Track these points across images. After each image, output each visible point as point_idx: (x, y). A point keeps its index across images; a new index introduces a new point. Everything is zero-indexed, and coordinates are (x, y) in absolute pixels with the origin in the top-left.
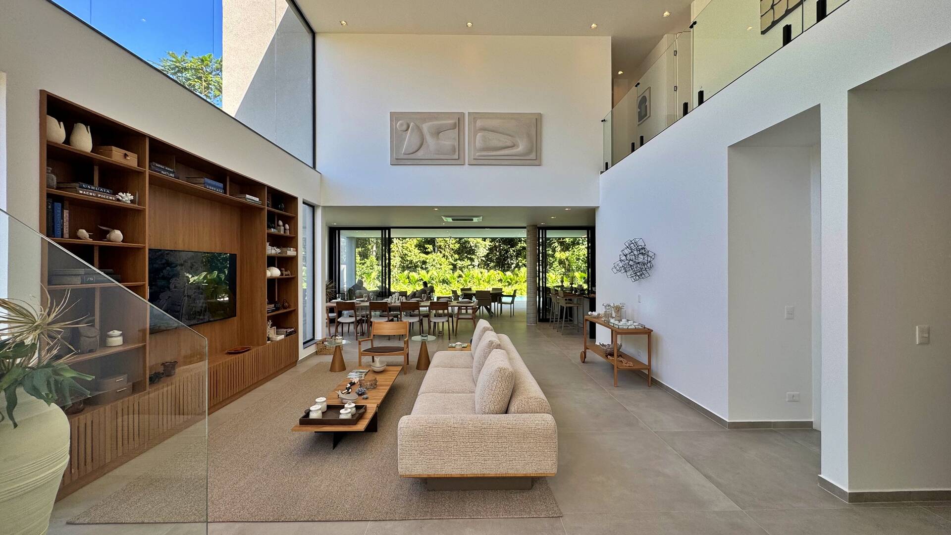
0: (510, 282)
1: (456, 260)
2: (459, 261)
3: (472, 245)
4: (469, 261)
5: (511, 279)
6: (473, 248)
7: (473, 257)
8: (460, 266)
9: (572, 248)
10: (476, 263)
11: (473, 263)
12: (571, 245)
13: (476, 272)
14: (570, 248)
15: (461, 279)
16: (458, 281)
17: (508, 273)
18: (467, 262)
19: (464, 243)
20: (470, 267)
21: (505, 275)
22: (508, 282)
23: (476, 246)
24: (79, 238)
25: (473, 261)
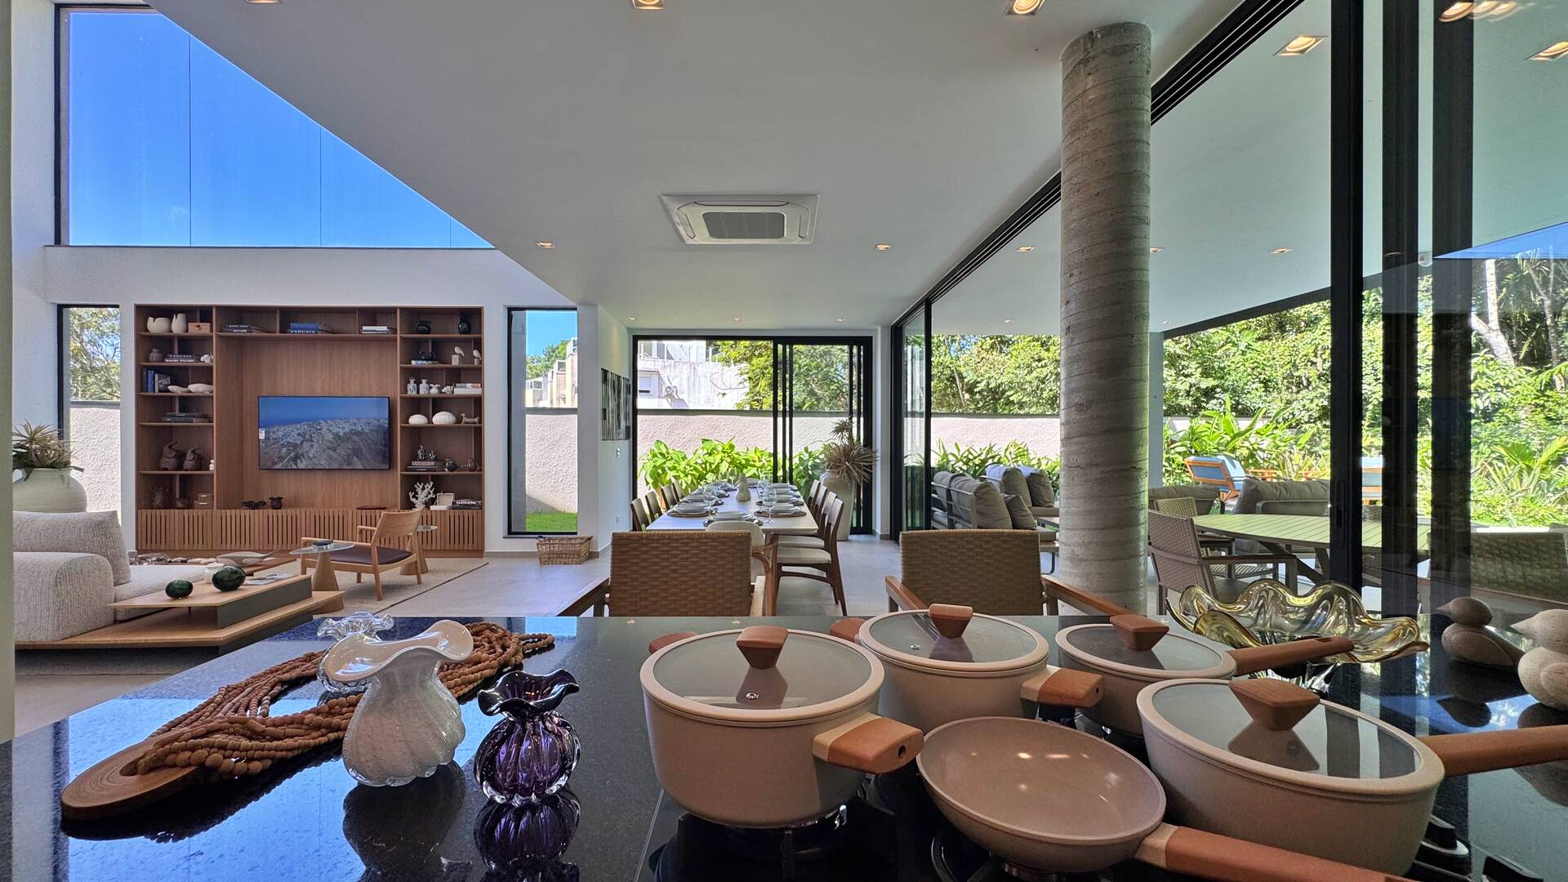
24: (169, 391)
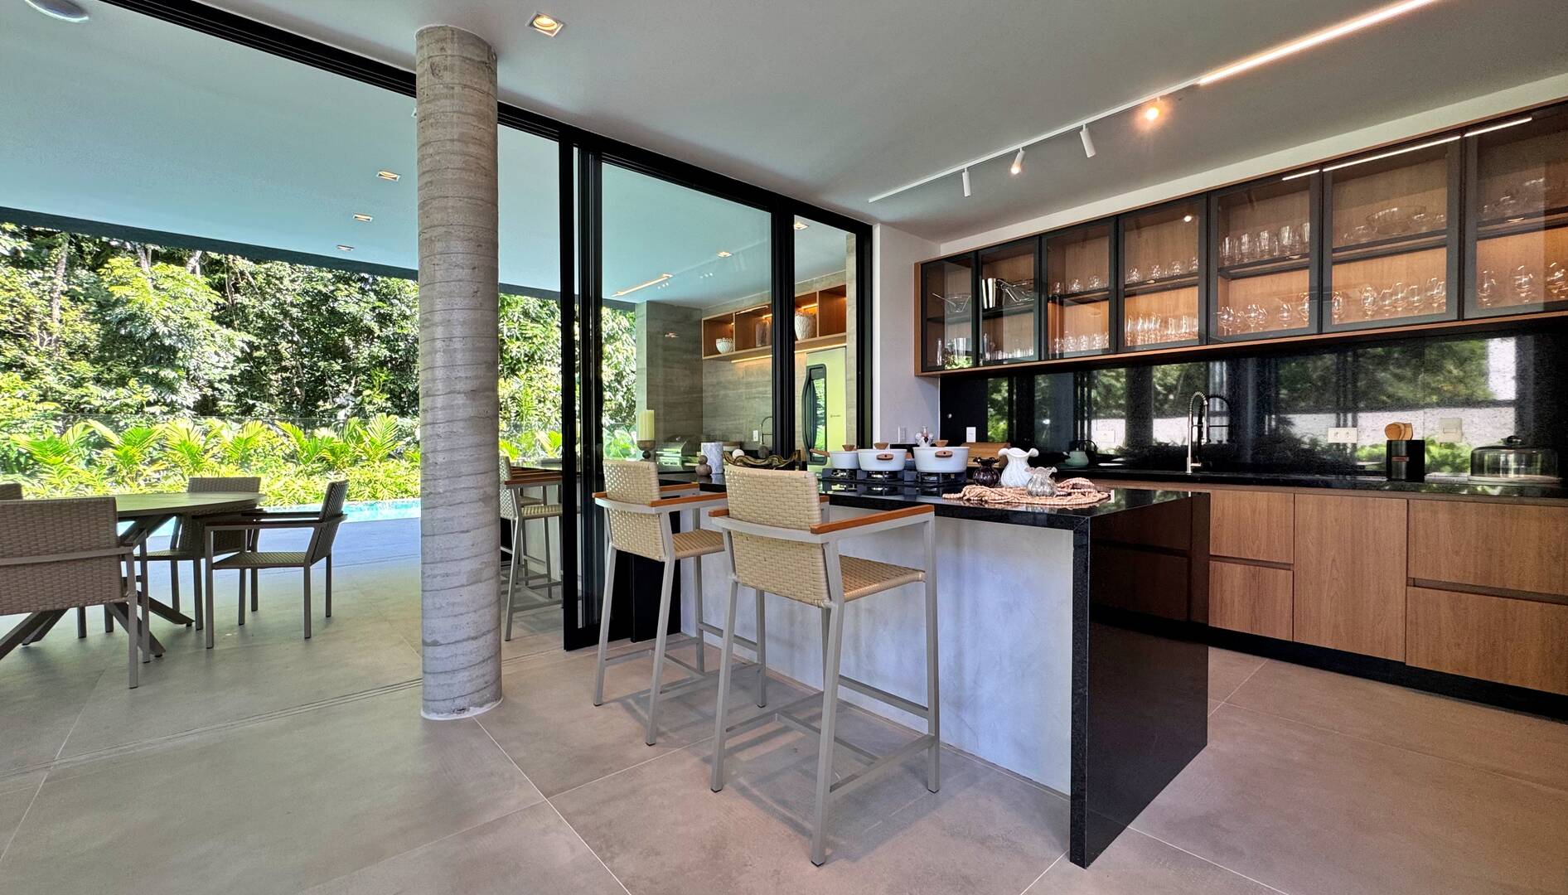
0: (331, 459)
1: (78, 383)
2: (93, 388)
3: (162, 329)
4: (149, 388)
5: (332, 451)
6: (167, 342)
7: (167, 373)
8: (97, 403)
9: (527, 371)
10: (188, 396)
11: (169, 398)
12: (525, 362)
13: (182, 428)
14: (519, 370)
15: (108, 452)
16: (90, 462)
17: (322, 433)
18: (138, 392)
19: (121, 322)
20: (156, 409)
21: (312, 436)
22: (322, 459)
23: (181, 336)
25: (173, 390)
